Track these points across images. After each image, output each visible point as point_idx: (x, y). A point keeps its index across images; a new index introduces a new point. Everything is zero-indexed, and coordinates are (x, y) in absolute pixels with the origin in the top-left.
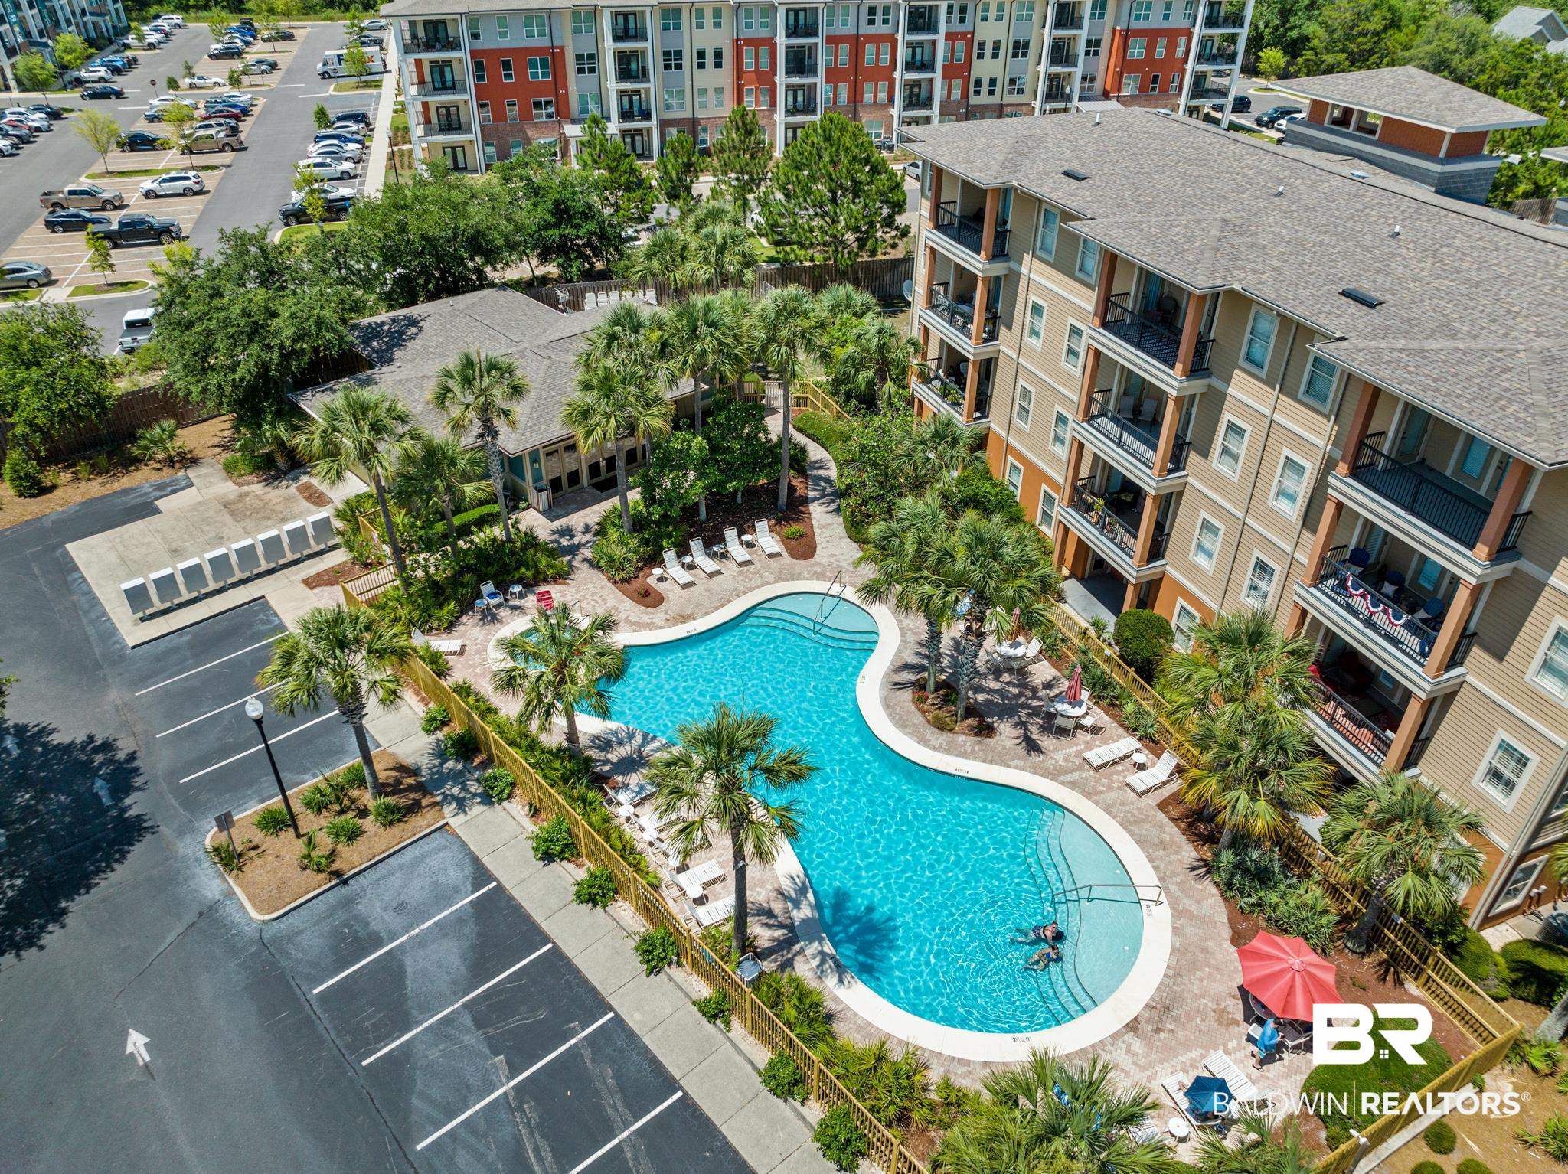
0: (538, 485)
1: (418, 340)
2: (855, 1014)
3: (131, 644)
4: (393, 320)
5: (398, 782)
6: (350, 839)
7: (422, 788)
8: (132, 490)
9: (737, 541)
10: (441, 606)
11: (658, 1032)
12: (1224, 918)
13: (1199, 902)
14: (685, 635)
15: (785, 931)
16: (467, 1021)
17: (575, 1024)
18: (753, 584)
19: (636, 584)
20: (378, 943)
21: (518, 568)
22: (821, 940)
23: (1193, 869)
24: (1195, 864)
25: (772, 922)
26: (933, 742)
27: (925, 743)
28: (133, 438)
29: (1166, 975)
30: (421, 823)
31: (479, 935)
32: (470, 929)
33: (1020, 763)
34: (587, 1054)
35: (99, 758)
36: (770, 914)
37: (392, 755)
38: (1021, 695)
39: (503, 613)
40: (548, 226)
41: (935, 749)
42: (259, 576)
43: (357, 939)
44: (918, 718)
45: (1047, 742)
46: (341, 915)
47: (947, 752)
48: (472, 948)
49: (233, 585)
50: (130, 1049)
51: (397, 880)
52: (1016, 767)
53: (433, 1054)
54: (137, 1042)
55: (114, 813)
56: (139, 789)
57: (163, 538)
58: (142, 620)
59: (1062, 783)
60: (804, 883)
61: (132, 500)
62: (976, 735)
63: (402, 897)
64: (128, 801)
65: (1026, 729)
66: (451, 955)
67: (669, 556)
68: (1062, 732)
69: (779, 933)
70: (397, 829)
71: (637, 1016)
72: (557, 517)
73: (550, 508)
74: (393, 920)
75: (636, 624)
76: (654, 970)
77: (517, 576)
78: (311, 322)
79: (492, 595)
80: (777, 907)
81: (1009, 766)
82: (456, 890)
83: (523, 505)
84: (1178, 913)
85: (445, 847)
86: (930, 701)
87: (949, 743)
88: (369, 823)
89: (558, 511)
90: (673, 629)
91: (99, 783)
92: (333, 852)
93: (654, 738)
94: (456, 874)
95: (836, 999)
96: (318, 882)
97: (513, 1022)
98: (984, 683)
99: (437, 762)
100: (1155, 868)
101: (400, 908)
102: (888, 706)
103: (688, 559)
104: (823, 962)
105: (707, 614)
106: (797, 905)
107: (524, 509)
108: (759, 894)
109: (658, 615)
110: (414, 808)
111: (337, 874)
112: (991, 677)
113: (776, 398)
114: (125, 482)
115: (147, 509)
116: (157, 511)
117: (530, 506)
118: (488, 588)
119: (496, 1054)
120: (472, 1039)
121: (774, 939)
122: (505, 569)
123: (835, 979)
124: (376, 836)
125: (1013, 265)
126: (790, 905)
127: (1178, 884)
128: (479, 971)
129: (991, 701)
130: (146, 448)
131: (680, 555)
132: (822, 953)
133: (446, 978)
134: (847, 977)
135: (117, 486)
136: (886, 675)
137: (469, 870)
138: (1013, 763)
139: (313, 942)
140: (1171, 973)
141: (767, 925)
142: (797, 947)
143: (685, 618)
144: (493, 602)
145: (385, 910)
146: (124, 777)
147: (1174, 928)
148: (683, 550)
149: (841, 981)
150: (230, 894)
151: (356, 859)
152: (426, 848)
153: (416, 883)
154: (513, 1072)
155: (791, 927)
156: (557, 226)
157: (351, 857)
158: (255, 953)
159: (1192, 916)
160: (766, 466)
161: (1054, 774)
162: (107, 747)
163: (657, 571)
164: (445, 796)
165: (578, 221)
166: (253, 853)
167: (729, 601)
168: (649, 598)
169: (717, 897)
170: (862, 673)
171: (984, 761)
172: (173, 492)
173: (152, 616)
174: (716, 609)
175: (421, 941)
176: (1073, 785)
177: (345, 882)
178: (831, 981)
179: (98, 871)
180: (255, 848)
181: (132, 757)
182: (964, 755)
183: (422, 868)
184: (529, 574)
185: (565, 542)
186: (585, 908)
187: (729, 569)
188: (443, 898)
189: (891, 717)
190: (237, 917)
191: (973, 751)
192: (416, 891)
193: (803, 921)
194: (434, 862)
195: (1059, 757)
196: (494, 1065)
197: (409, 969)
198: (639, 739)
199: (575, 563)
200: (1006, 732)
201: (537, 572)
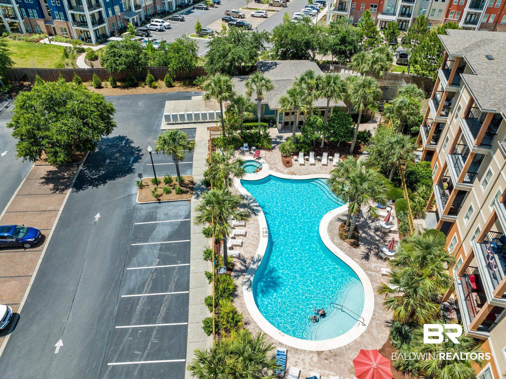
0: (281, 121)
1: (273, 70)
2: (243, 299)
3: (161, 129)
4: (272, 63)
5: (188, 185)
6: (167, 193)
7: (192, 189)
8: (190, 92)
9: (327, 157)
10: (229, 145)
11: (195, 275)
12: (383, 343)
13: (379, 333)
14: (289, 178)
15: (245, 268)
16: (159, 247)
17: (179, 262)
18: (322, 172)
19: (288, 159)
20: (155, 220)
21: (257, 142)
22: (252, 276)
23: (387, 322)
24: (390, 321)
25: (244, 264)
26: (335, 241)
27: (332, 239)
28: (195, 78)
29: (345, 346)
30: (185, 196)
31: (177, 229)
32: (176, 227)
33: (357, 260)
34: (177, 270)
35: (137, 152)
36: (245, 262)
37: (193, 178)
38: (379, 240)
39: (247, 153)
40: (337, 44)
41: (334, 243)
42: (199, 123)
43: (152, 217)
44: (337, 232)
45: (373, 258)
46: (153, 210)
47: (337, 245)
48: (173, 232)
49: (192, 123)
50: (96, 217)
51: (170, 208)
52: (355, 261)
53: (146, 251)
54: (98, 216)
55: (130, 166)
56: (139, 162)
57: (187, 106)
58: (168, 124)
59: (366, 273)
60: (261, 259)
61: (188, 95)
62: (351, 245)
63: (168, 212)
64: (134, 164)
65: (370, 252)
66: (167, 231)
67: (301, 154)
68: (381, 258)
69: (243, 268)
70: (178, 196)
71: (194, 268)
72: (281, 133)
73: (282, 129)
74: (162, 216)
75: (278, 170)
76: (206, 259)
77: (256, 144)
78: (237, 56)
79: (246, 147)
80: (248, 261)
81: (353, 259)
82: (181, 216)
83: (274, 126)
84: (368, 331)
85: (186, 205)
86: (344, 228)
87: (340, 244)
88: (174, 191)
89: (283, 131)
90: (287, 175)
91: (132, 158)
92: (161, 195)
93: (256, 202)
94: (183, 213)
95: (242, 292)
96: (154, 199)
97: (168, 253)
98: (369, 231)
99: (201, 184)
100: (374, 314)
101: (166, 214)
102: (331, 223)
103: (307, 157)
104: (247, 281)
105: (300, 175)
106: (254, 263)
107: (274, 127)
108: (247, 255)
109: (287, 170)
110: (186, 192)
111: (159, 200)
112: (373, 231)
113: (378, 118)
114: (189, 89)
115: (189, 98)
116: (191, 99)
117: (277, 127)
118: (246, 145)
119: (158, 258)
120: (156, 252)
121: (240, 268)
122: (254, 141)
123: (247, 287)
124: (173, 195)
125: (459, 89)
126: (252, 262)
127: (377, 323)
128: (170, 237)
129: (366, 238)
130: (197, 82)
131: (305, 155)
132: (249, 279)
133: (162, 235)
134: (250, 289)
135: (187, 90)
136: (339, 215)
137: (187, 213)
138: (355, 259)
139: (143, 213)
140: (347, 346)
141: (241, 264)
142: (244, 274)
143: (293, 174)
144: (245, 149)
145: (163, 213)
146: (138, 159)
147: (362, 335)
148: (307, 154)
149: (247, 289)
150: (136, 194)
151: (165, 199)
152: (182, 203)
153: (174, 211)
154: (159, 264)
155: (247, 268)
156: (340, 45)
157: (165, 197)
158: (131, 209)
159: (372, 335)
160: (347, 136)
161: (365, 269)
162: (140, 151)
163: (295, 157)
164: (196, 193)
165: (347, 45)
166: (147, 187)
167: (310, 174)
168: (288, 164)
169: (236, 250)
170: (331, 211)
171: (346, 254)
172: (198, 95)
173: (170, 124)
174: (304, 175)
175: (164, 224)
176: (369, 276)
177: (160, 203)
178: (245, 287)
179: (119, 177)
180: (148, 186)
181: (142, 155)
182: (341, 249)
183: (178, 208)
184: (260, 145)
185: (278, 140)
186: (204, 236)
187: (319, 164)
188: (176, 217)
189: (329, 228)
190: (134, 200)
191: (345, 249)
192: (171, 213)
193: (252, 268)
194: (181, 208)
195: (373, 265)
196: (156, 261)
197: (157, 229)
198: (252, 201)
199: (276, 147)
200: (363, 249)
201: (263, 145)
